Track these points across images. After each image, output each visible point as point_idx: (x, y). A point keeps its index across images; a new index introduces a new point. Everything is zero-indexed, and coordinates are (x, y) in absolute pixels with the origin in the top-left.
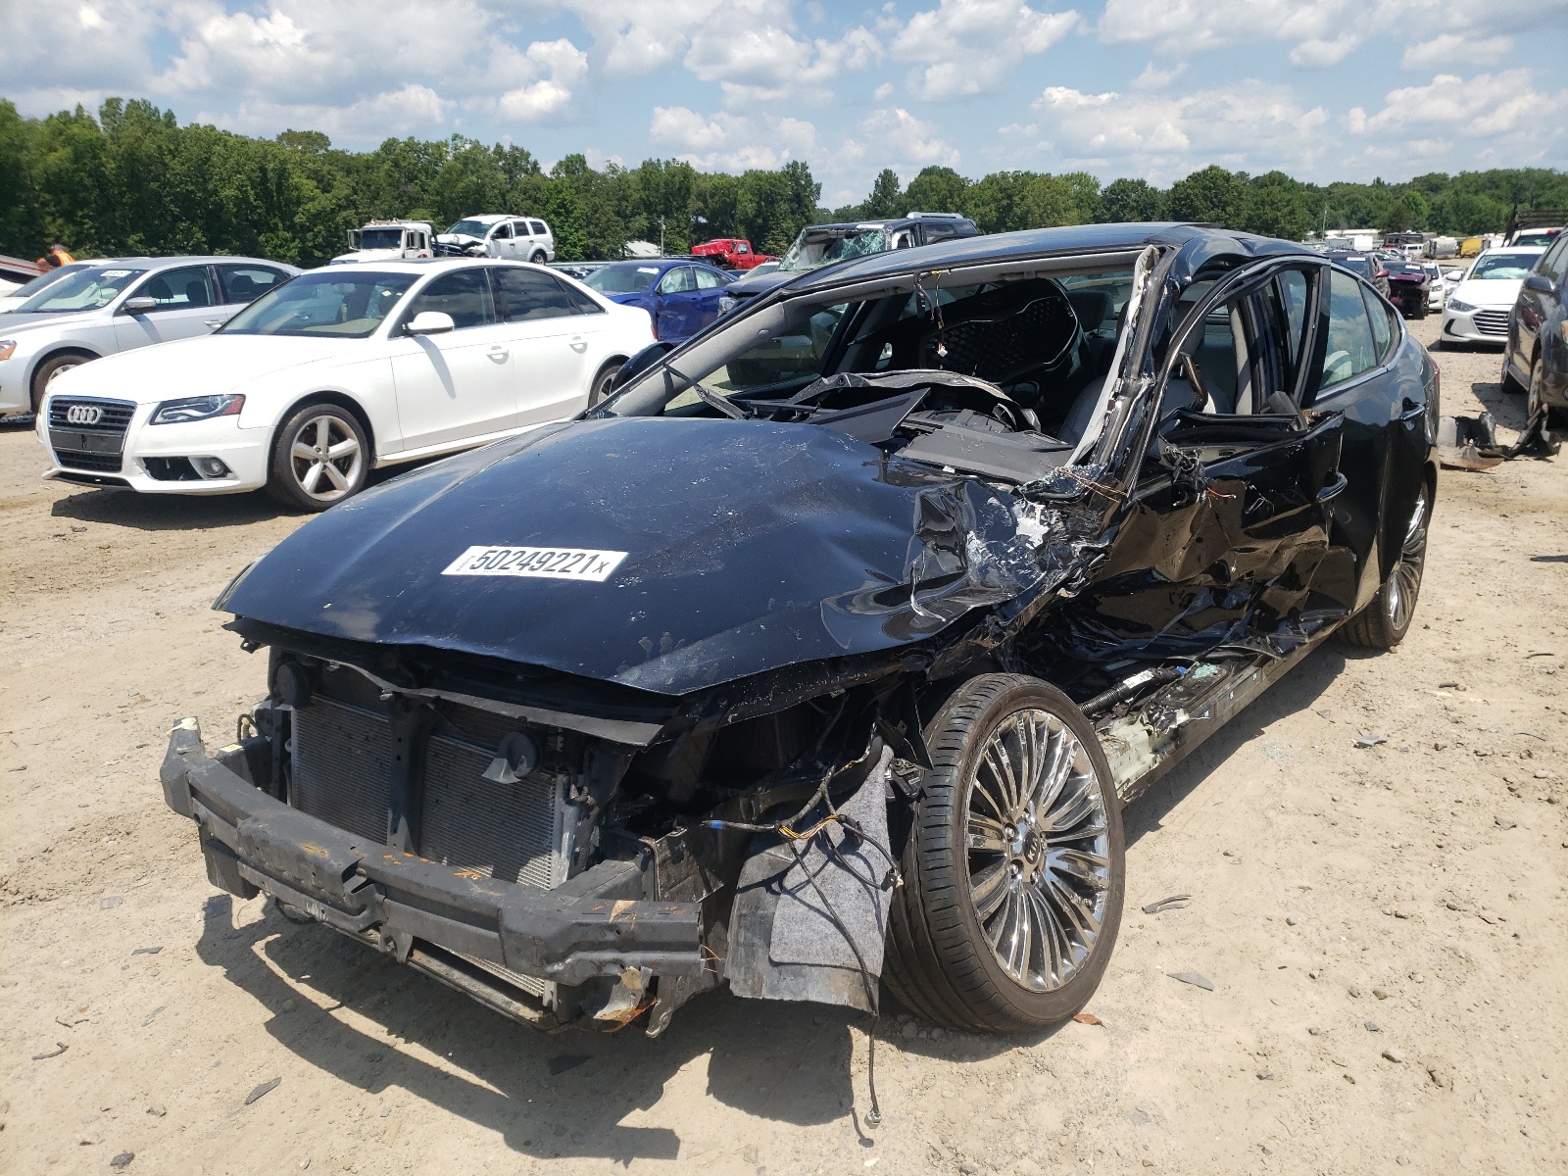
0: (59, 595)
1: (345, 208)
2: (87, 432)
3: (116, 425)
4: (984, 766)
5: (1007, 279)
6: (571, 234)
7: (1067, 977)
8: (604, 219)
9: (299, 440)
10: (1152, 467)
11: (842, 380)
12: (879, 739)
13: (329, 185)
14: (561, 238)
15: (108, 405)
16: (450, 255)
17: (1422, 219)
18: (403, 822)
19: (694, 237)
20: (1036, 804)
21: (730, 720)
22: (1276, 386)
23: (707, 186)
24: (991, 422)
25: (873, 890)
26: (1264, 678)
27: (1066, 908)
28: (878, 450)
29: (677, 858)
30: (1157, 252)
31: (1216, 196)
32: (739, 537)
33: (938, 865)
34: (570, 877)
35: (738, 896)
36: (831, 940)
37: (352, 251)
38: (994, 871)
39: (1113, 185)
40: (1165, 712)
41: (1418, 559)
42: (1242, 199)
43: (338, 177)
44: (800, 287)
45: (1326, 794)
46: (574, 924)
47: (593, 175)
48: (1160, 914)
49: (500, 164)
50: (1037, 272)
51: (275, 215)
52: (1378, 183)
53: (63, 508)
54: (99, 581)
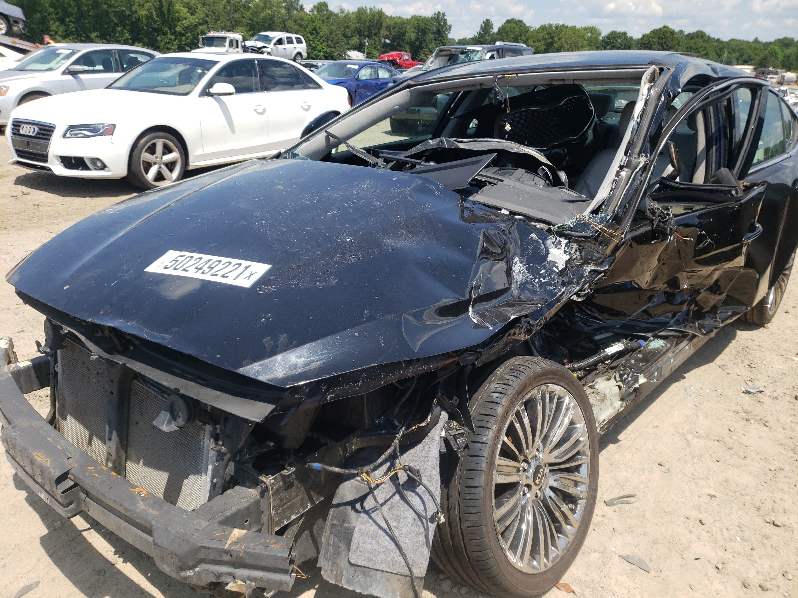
0: (4, 232)
1: (202, 25)
2: (31, 140)
3: (45, 137)
4: (512, 425)
5: (554, 83)
6: (318, 45)
7: (554, 559)
8: (336, 38)
9: (146, 151)
10: (641, 216)
11: (442, 142)
12: (439, 408)
13: (194, 11)
14: (313, 47)
15: (42, 125)
16: (252, 52)
17: (778, 63)
18: (114, 433)
19: (383, 50)
20: (544, 445)
21: (328, 399)
22: (722, 164)
23: (392, 22)
24: (536, 178)
25: (424, 521)
26: (692, 347)
27: (557, 514)
28: (458, 196)
29: (288, 486)
30: (658, 71)
31: (665, 43)
32: (351, 259)
33: (472, 498)
34: (210, 500)
35: (332, 510)
36: (392, 554)
37: (201, 48)
38: (512, 496)
39: (609, 35)
40: (631, 375)
41: (787, 272)
42: (679, 46)
43: (199, 8)
44: (421, 80)
45: (725, 426)
46: (200, 547)
47: (332, 14)
48: (616, 508)
49: (284, 5)
50: (574, 80)
51: (166, 27)
52: (756, 41)
53: (21, 181)
54: (28, 225)
